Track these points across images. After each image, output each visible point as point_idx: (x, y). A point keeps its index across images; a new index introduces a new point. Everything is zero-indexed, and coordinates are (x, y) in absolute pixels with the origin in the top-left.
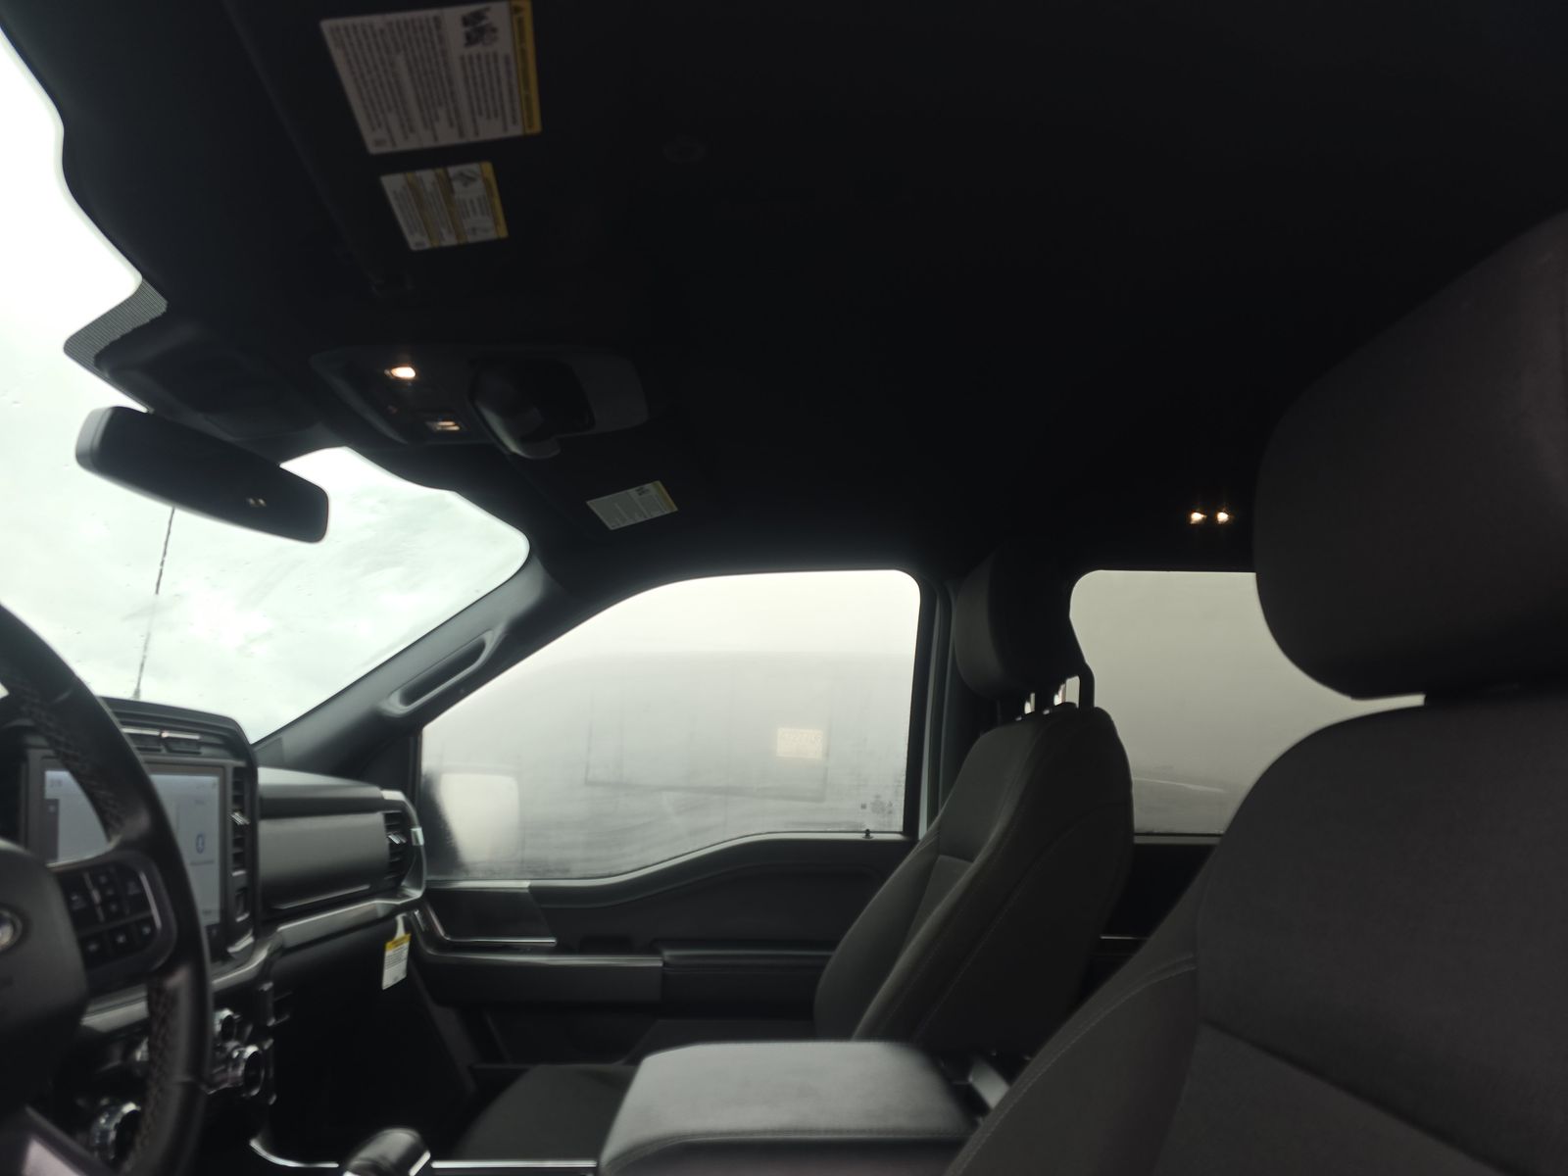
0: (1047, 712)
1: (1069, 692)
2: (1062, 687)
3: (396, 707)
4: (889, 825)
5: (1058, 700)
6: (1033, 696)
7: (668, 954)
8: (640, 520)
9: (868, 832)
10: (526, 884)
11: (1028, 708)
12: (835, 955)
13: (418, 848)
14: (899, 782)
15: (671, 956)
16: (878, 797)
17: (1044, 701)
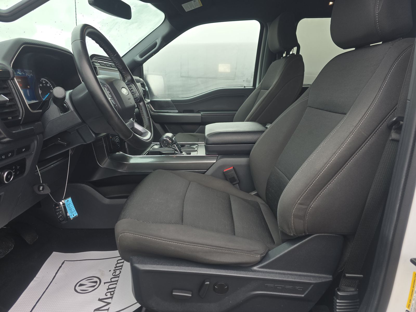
0: (288, 56)
1: (294, 51)
2: (292, 50)
3: (139, 59)
4: (250, 85)
5: (291, 53)
6: (285, 52)
7: (202, 113)
8: (194, 9)
9: (245, 87)
10: (170, 99)
11: (284, 55)
12: (237, 112)
13: (147, 91)
14: (252, 75)
15: (203, 113)
16: (247, 78)
17: (288, 53)
